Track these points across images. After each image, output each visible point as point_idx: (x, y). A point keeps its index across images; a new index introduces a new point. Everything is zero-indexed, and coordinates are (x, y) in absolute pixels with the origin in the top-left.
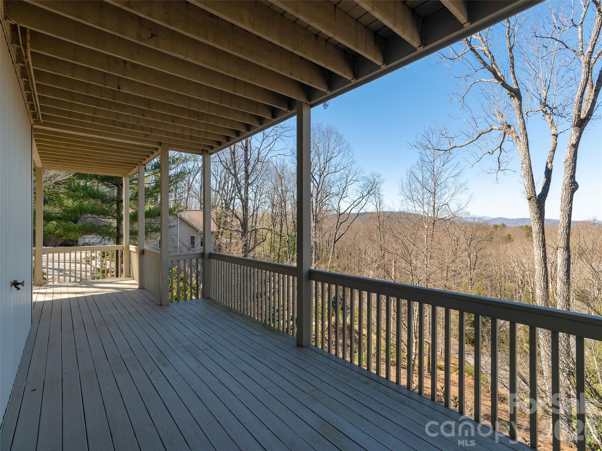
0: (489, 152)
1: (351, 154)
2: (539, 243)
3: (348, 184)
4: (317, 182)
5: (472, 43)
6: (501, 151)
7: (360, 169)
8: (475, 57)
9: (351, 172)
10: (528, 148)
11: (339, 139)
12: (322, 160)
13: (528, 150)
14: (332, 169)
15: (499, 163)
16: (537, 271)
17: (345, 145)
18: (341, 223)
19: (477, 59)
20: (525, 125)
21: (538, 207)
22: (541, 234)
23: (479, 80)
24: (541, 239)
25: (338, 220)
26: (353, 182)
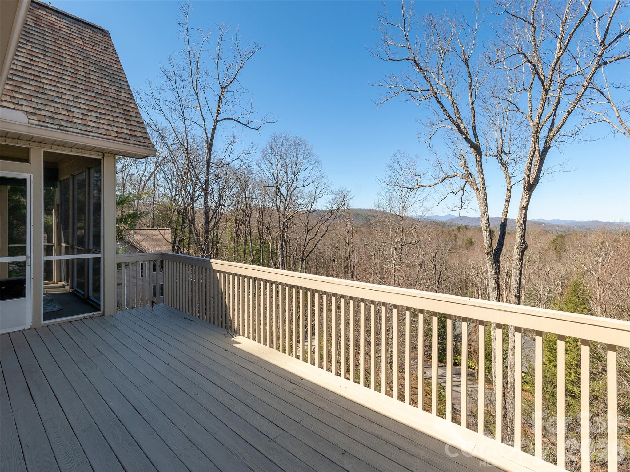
0: (453, 192)
1: (320, 167)
2: (494, 298)
3: (317, 197)
4: (284, 198)
5: (438, 96)
6: (464, 193)
7: (329, 182)
8: (441, 109)
9: (320, 184)
10: (487, 203)
11: (308, 152)
12: (289, 172)
13: (487, 205)
14: (300, 184)
15: (462, 203)
16: (493, 325)
17: (314, 158)
18: (309, 240)
19: (442, 111)
20: (484, 180)
21: (494, 262)
22: (496, 289)
23: (444, 126)
24: (496, 294)
25: (306, 237)
26: (322, 195)
